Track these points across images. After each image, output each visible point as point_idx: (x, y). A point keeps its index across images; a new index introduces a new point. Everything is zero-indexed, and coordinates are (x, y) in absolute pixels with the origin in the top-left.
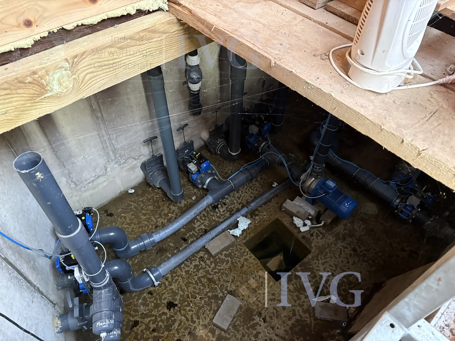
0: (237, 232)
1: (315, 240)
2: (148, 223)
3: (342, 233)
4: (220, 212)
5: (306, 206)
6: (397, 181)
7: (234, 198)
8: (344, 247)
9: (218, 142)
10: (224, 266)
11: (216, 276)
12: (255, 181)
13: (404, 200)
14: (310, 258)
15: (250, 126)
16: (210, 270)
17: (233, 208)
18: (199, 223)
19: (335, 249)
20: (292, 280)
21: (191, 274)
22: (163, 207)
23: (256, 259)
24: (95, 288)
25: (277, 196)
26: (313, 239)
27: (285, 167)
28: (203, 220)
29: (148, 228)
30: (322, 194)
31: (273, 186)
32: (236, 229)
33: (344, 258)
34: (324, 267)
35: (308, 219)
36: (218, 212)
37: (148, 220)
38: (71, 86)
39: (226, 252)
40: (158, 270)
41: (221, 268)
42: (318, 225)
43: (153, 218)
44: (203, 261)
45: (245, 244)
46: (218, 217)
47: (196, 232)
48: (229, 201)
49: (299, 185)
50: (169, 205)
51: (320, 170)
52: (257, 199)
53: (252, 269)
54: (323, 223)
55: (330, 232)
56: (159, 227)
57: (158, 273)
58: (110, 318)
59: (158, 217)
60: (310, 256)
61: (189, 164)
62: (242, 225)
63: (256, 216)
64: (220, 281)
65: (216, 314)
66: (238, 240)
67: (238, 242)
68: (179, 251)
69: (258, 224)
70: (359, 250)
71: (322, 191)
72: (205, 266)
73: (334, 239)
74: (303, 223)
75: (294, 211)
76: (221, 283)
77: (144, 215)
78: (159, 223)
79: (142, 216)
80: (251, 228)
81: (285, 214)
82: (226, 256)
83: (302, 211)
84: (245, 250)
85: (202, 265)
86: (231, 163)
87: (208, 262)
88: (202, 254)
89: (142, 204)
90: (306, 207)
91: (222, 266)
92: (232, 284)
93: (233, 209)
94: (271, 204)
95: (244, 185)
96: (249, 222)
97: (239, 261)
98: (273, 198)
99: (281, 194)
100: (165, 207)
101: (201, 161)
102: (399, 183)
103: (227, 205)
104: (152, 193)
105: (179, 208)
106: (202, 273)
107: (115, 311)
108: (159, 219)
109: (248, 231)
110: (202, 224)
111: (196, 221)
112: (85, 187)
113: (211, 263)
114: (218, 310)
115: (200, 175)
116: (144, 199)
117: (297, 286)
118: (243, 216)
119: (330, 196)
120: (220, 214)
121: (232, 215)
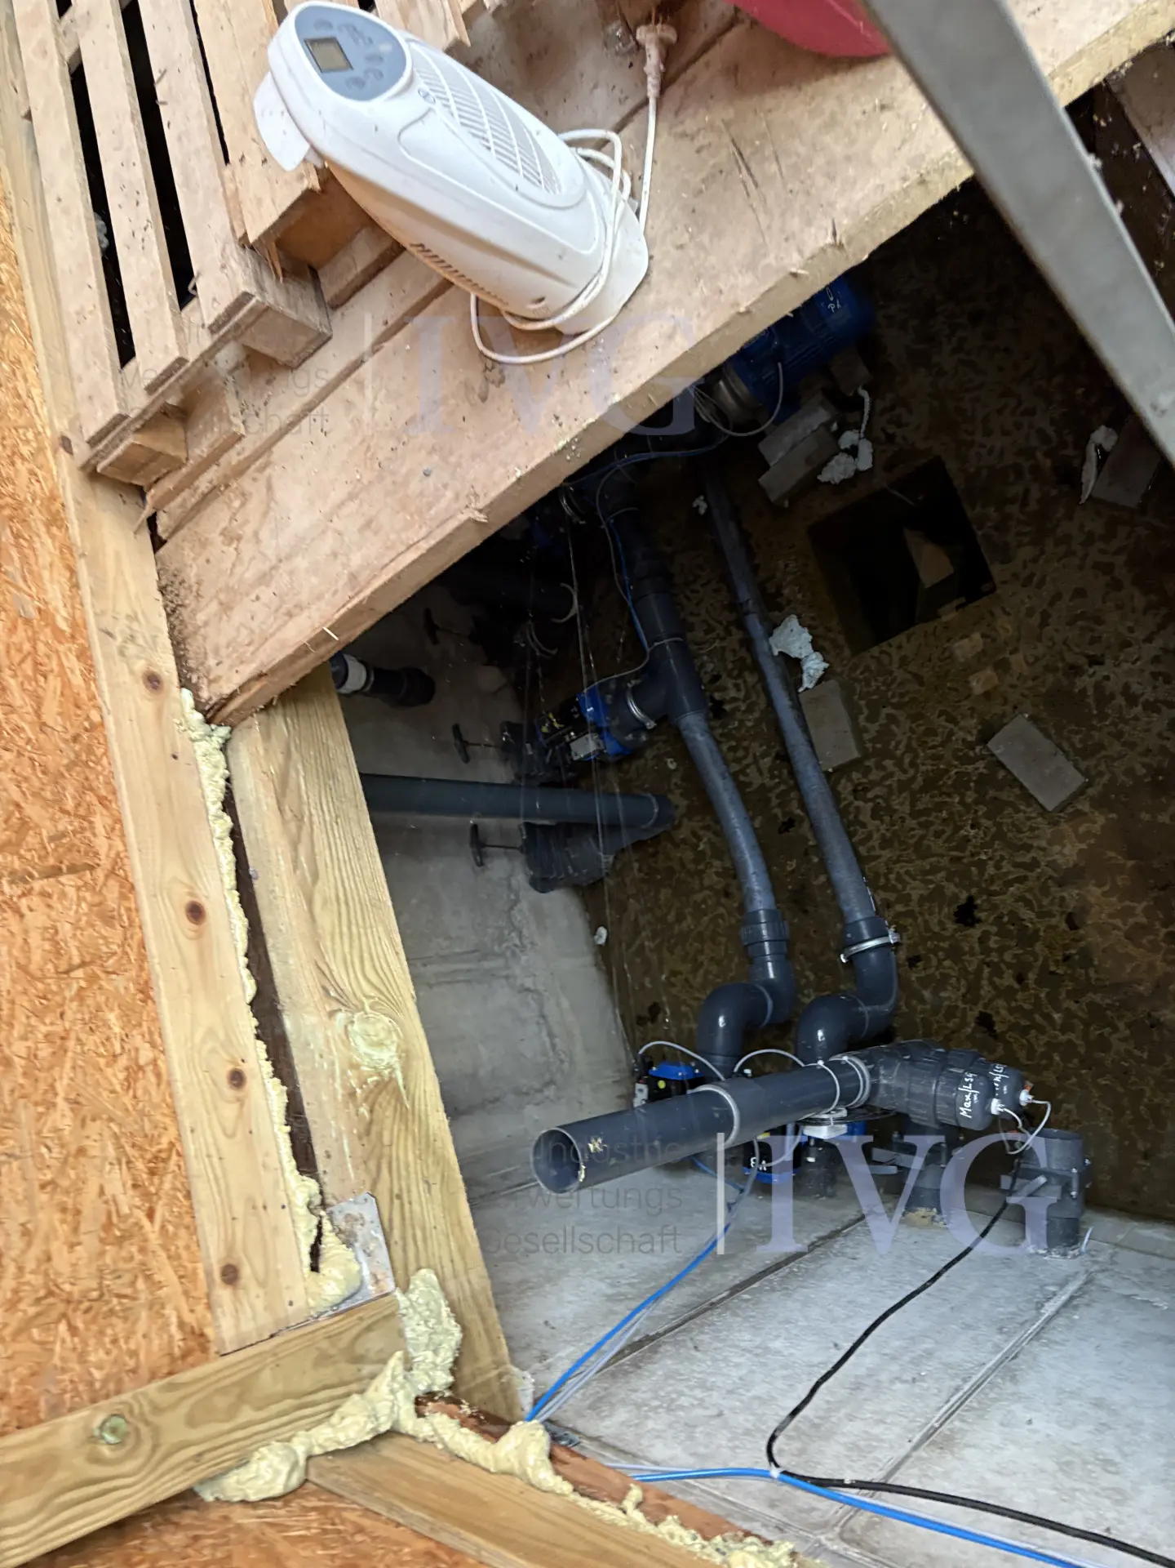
0: (814, 665)
1: (908, 432)
2: (707, 915)
3: (913, 340)
4: (738, 700)
7: (707, 645)
8: (959, 348)
9: (523, 645)
10: (901, 733)
11: (923, 764)
12: (672, 563)
14: (959, 466)
17: (734, 656)
18: (752, 771)
19: (956, 378)
20: (1006, 544)
21: (895, 833)
22: (671, 860)
23: (911, 630)
24: (869, 1099)
25: (736, 509)
26: (904, 438)
28: (745, 757)
29: (724, 919)
30: (778, 373)
31: (702, 511)
32: (804, 668)
33: (990, 359)
34: (997, 433)
35: (838, 435)
37: (699, 912)
38: (387, 1019)
40: (856, 922)
41: (904, 742)
42: (867, 410)
43: (698, 897)
44: (866, 790)
45: (855, 652)
46: (749, 710)
47: (777, 786)
48: (712, 662)
49: (725, 433)
50: (671, 840)
52: (730, 573)
53: (936, 654)
54: (864, 394)
55: (898, 377)
56: (728, 885)
57: (863, 925)
58: (959, 1080)
59: (697, 882)
60: (952, 466)
61: (572, 752)
62: (797, 645)
63: (782, 595)
65: (1032, 796)
66: (839, 670)
67: (843, 672)
68: (819, 848)
69: (808, 593)
72: (884, 786)
73: (924, 372)
74: (845, 455)
75: (801, 471)
76: (948, 755)
77: (680, 918)
78: (717, 883)
79: (684, 925)
80: (813, 619)
81: (801, 501)
82: (871, 719)
83: (811, 446)
87: (875, 775)
88: (845, 788)
90: (800, 430)
91: (898, 738)
92: (961, 724)
93: (738, 656)
94: (757, 536)
95: (676, 603)
97: (901, 684)
98: (740, 523)
99: (736, 495)
100: (676, 854)
103: (721, 672)
105: (690, 813)
106: (901, 800)
107: (943, 1064)
108: (706, 882)
109: (820, 631)
110: (756, 761)
111: (742, 778)
112: (562, 1061)
113: (881, 767)
114: (1022, 787)
115: (611, 731)
117: (1029, 533)
118: (770, 634)
120: (744, 701)
121: (757, 668)
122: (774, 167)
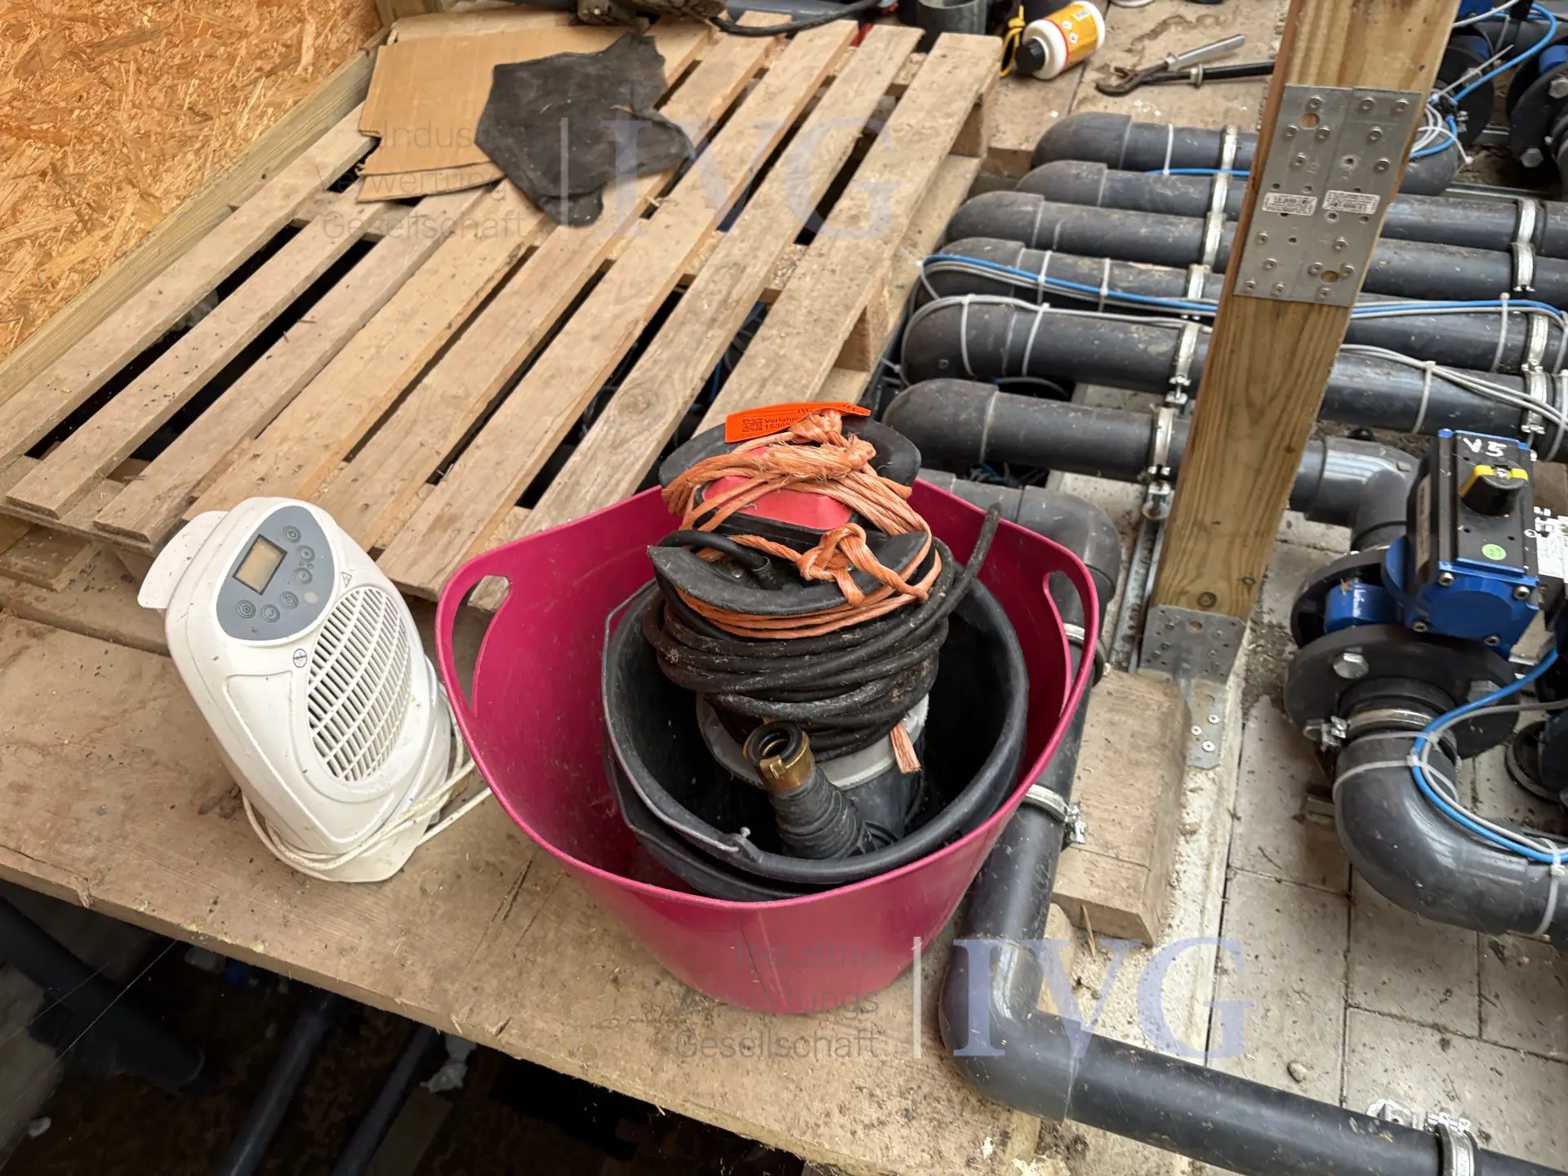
0: (452, 1075)
18: (319, 1109)
28: (328, 1091)
32: (443, 1069)
46: (376, 1053)
47: (322, 1145)
110: (330, 1105)
111: (306, 1108)
122: (527, 923)
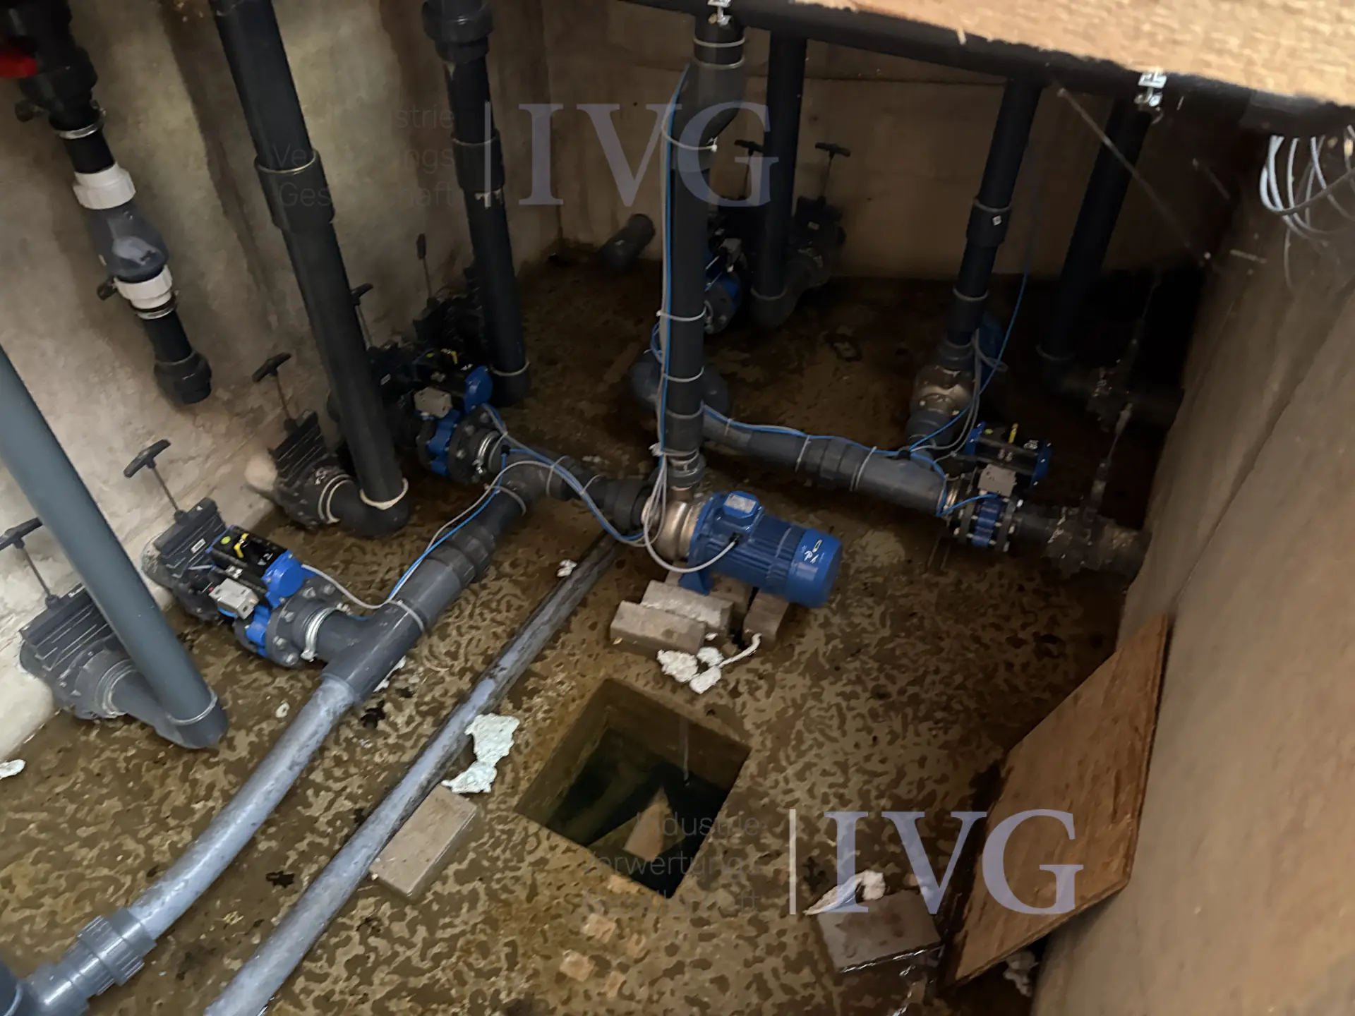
0: (479, 777)
1: (751, 705)
2: (111, 868)
3: (825, 653)
4: (397, 730)
5: (689, 603)
6: (927, 442)
7: (436, 662)
8: (847, 697)
9: (318, 482)
10: (466, 918)
11: (443, 970)
12: (497, 579)
13: (969, 491)
14: (755, 773)
15: (417, 396)
16: (414, 954)
17: (441, 696)
18: (325, 797)
19: (822, 713)
20: (718, 873)
21: (344, 1002)
22: (162, 784)
23: (575, 846)
25: (583, 603)
26: (744, 705)
27: (579, 497)
28: (337, 780)
29: (116, 891)
30: (725, 547)
31: (562, 573)
32: (470, 769)
33: (858, 730)
34: (806, 785)
35: (707, 643)
36: (388, 729)
37: (108, 858)
39: (460, 863)
41: (457, 931)
42: (746, 653)
43: (130, 844)
44: (376, 932)
45: (521, 809)
46: (394, 749)
47: (324, 835)
48: (422, 678)
49: (643, 542)
50: (188, 767)
51: (696, 470)
52: (520, 635)
53: (570, 889)
54: (756, 642)
55: (787, 664)
56: (164, 867)
59: (149, 830)
60: (751, 766)
61: (217, 588)
62: (491, 746)
63: (531, 698)
64: (463, 983)
66: (491, 806)
67: (491, 811)
68: (270, 932)
69: (548, 721)
70: (893, 689)
71: (720, 536)
72: (392, 948)
73: (808, 682)
74: (695, 662)
75: (654, 632)
76: (469, 989)
77: (90, 842)
78: (159, 853)
79: (84, 851)
80: (527, 744)
81: (628, 654)
82: (461, 878)
83: (681, 627)
84: (526, 829)
85: (375, 949)
86: (391, 546)
87: (399, 929)
88: (365, 908)
89: (72, 801)
90: (688, 608)
91: (457, 921)
92: (513, 975)
93: (443, 699)
94: (571, 639)
95: (460, 605)
96: (511, 724)
97: (517, 879)
98: (574, 613)
99: (595, 594)
100: (172, 785)
101: (261, 563)
102: (934, 446)
103: (416, 695)
104: (103, 750)
105: (233, 768)
106: (387, 979)
108: (155, 841)
109: (519, 759)
110: (338, 794)
111: (310, 792)
113: (412, 928)
115: (274, 615)
116: (75, 784)
117: (742, 887)
118: (485, 713)
119: (750, 545)
120: (399, 737)
121: (441, 724)
